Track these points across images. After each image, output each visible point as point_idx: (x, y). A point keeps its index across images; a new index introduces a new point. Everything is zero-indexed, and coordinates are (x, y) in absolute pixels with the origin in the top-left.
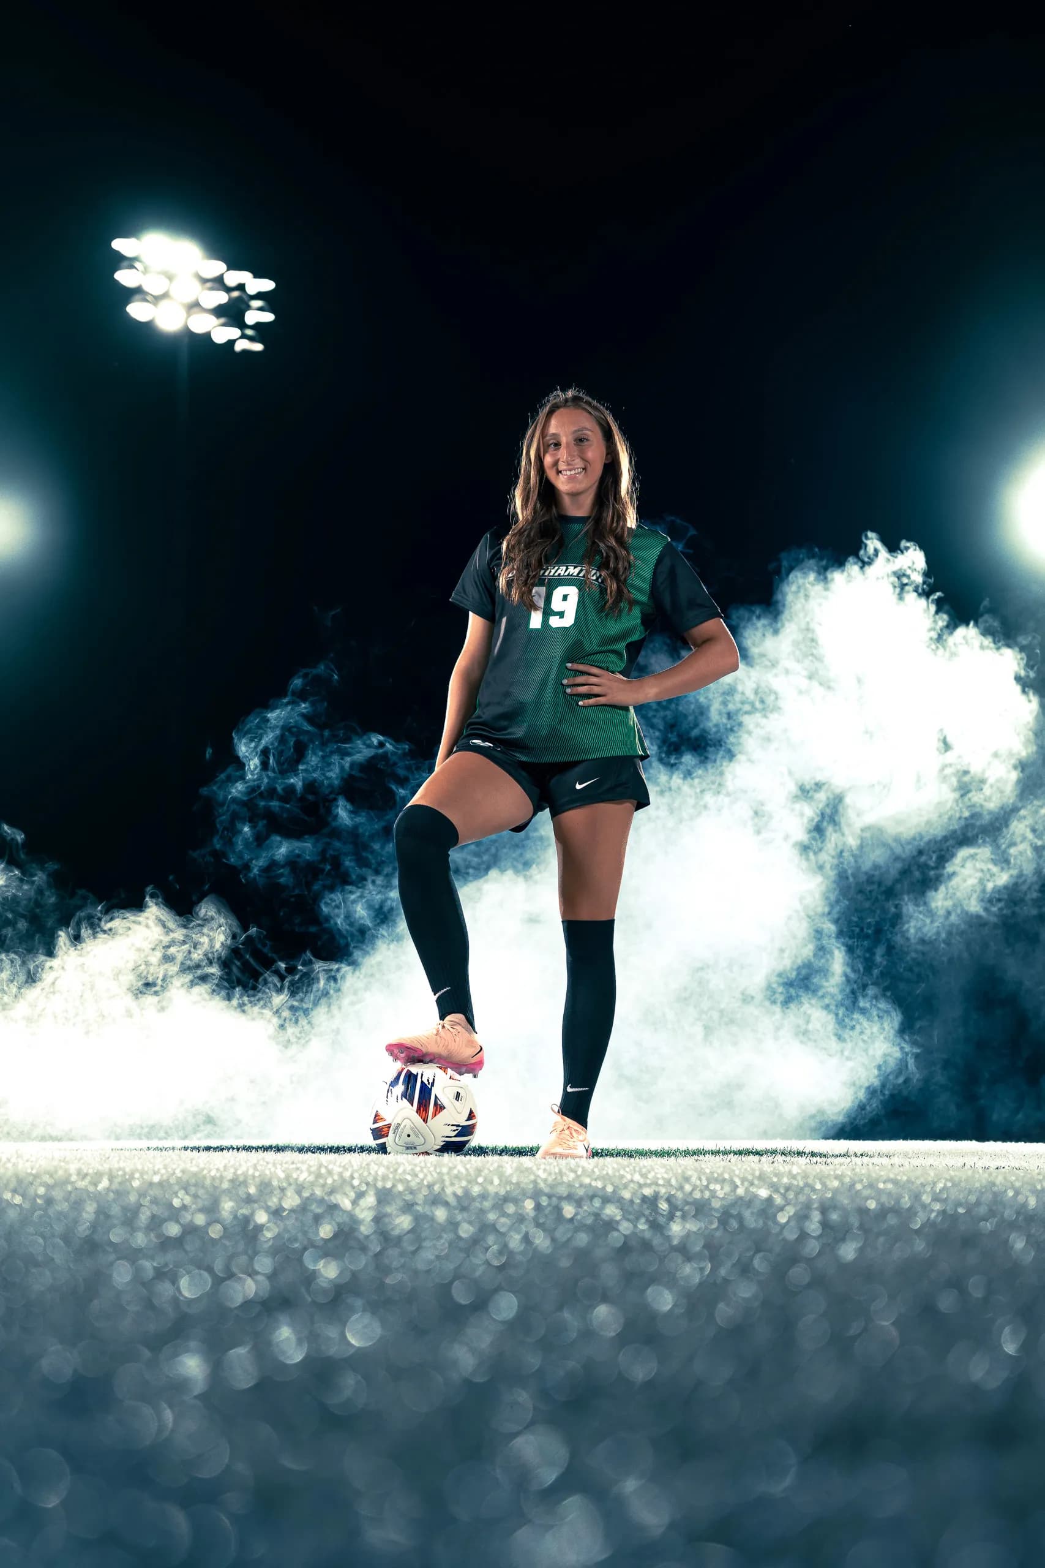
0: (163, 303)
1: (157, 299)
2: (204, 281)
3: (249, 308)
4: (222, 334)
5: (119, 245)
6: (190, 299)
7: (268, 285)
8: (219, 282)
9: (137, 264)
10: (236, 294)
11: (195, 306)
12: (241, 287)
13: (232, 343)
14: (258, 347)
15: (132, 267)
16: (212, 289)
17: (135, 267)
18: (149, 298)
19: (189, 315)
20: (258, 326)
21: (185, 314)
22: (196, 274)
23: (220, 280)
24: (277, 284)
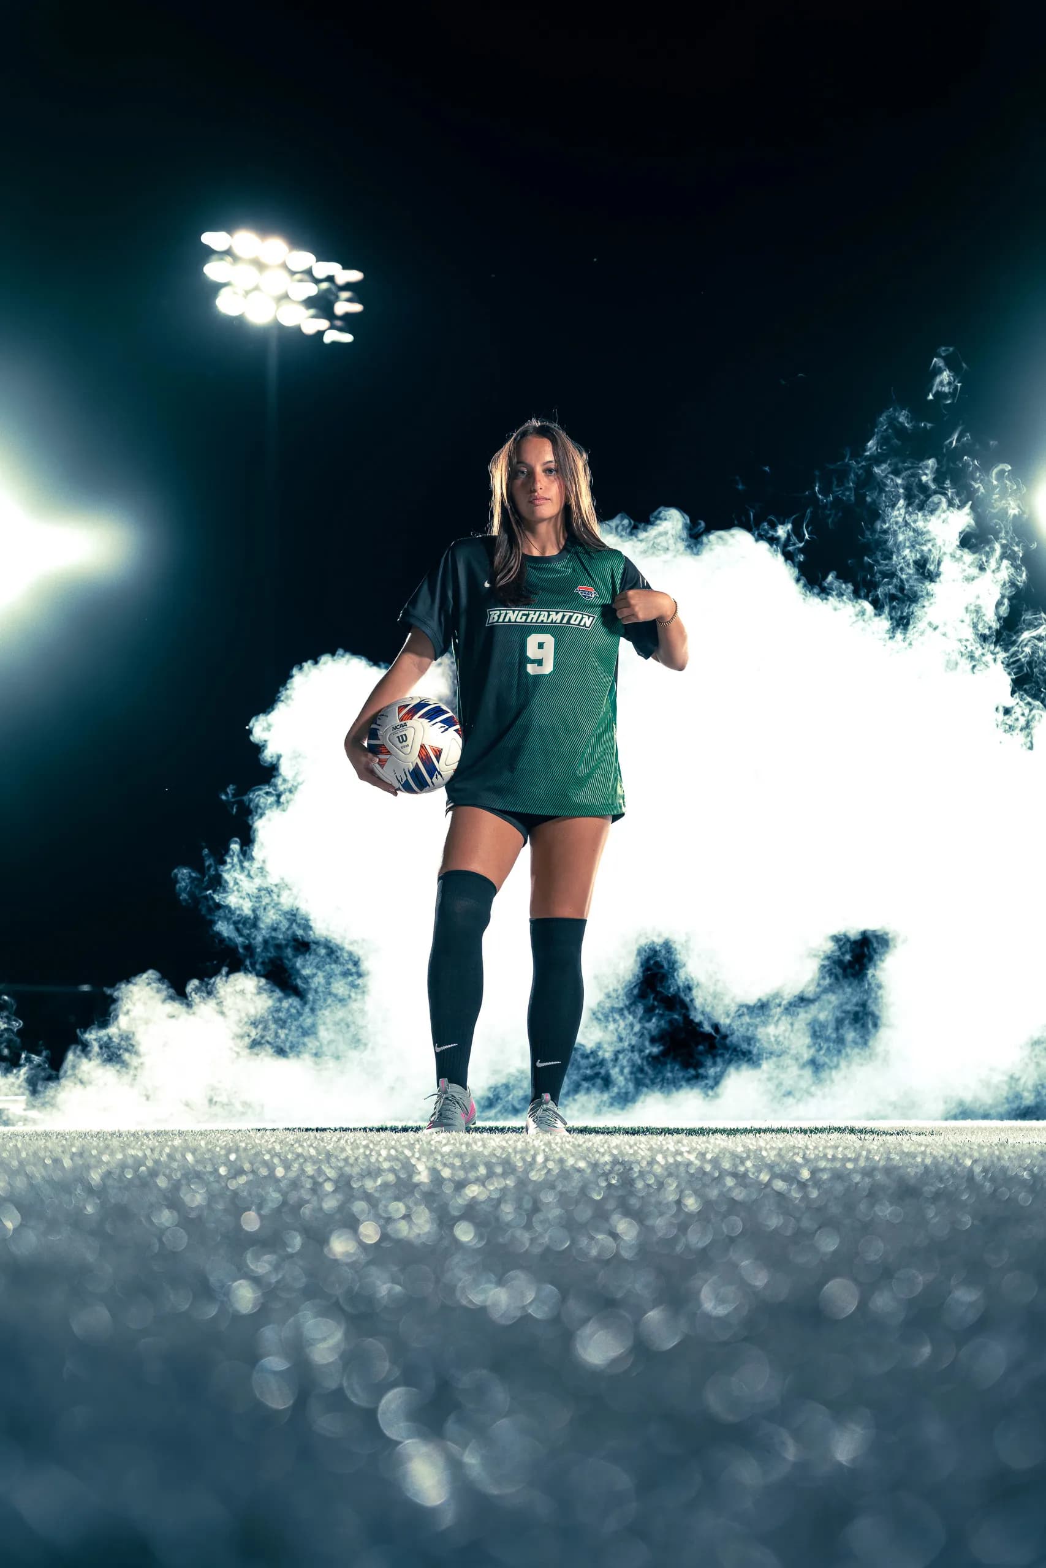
0: (255, 296)
2: (293, 273)
3: (337, 298)
4: (311, 324)
5: (210, 238)
6: (279, 292)
7: (355, 276)
8: (308, 274)
9: (229, 259)
11: (284, 298)
12: (330, 279)
13: (321, 334)
14: (347, 338)
15: (222, 260)
16: (301, 281)
17: (226, 262)
18: (237, 292)
19: (278, 308)
20: (347, 317)
21: (273, 305)
22: (284, 266)
23: (309, 272)
24: (365, 274)
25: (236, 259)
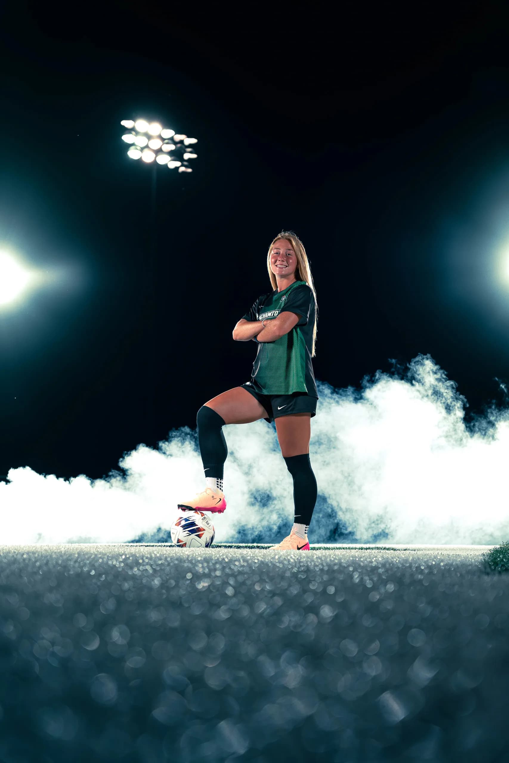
0: (146, 150)
1: (142, 149)
2: (163, 139)
3: (185, 152)
4: (173, 164)
5: (125, 123)
6: (156, 147)
7: (194, 141)
8: (172, 141)
9: (134, 133)
10: (179, 145)
11: (159, 151)
12: (182, 142)
13: (177, 168)
14: (190, 170)
15: (130, 133)
16: (167, 143)
17: (132, 134)
18: (138, 148)
19: (157, 156)
20: (190, 160)
21: (155, 155)
22: (160, 137)
23: (172, 139)
24: (198, 140)
25: (137, 133)
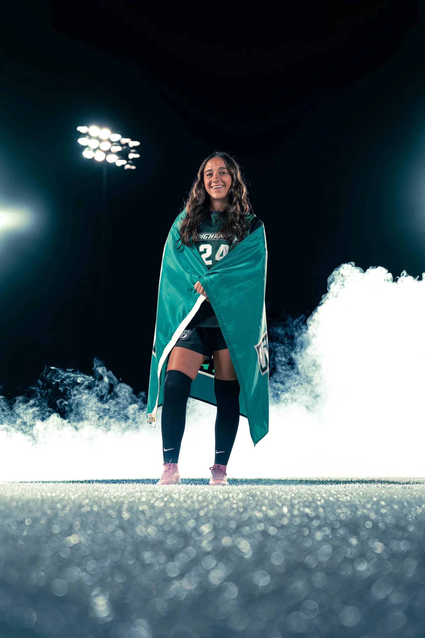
0: (98, 152)
1: (95, 150)
2: (112, 142)
3: (130, 152)
4: (120, 163)
5: (80, 129)
6: (106, 149)
7: (137, 143)
8: (119, 143)
9: (88, 137)
10: (125, 147)
11: (108, 152)
12: (127, 144)
13: (123, 166)
14: (134, 167)
15: (85, 137)
16: (115, 145)
18: (91, 149)
20: (134, 159)
21: (105, 155)
22: (109, 140)
24: (140, 143)
25: (90, 137)
